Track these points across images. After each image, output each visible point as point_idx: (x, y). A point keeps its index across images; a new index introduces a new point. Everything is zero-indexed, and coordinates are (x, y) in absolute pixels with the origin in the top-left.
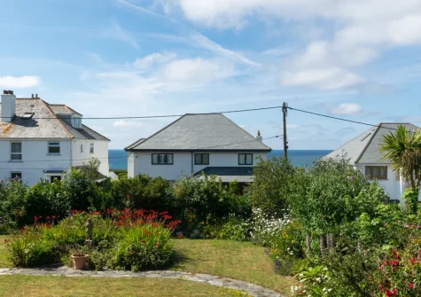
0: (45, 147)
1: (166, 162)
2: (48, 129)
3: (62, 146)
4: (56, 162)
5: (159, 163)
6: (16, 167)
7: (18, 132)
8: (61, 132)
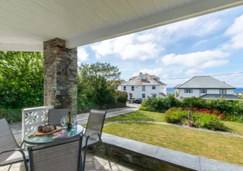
0: (151, 87)
1: (190, 92)
2: (153, 83)
3: (156, 87)
4: (154, 92)
5: (187, 92)
6: (144, 93)
7: (144, 84)
8: (156, 83)
